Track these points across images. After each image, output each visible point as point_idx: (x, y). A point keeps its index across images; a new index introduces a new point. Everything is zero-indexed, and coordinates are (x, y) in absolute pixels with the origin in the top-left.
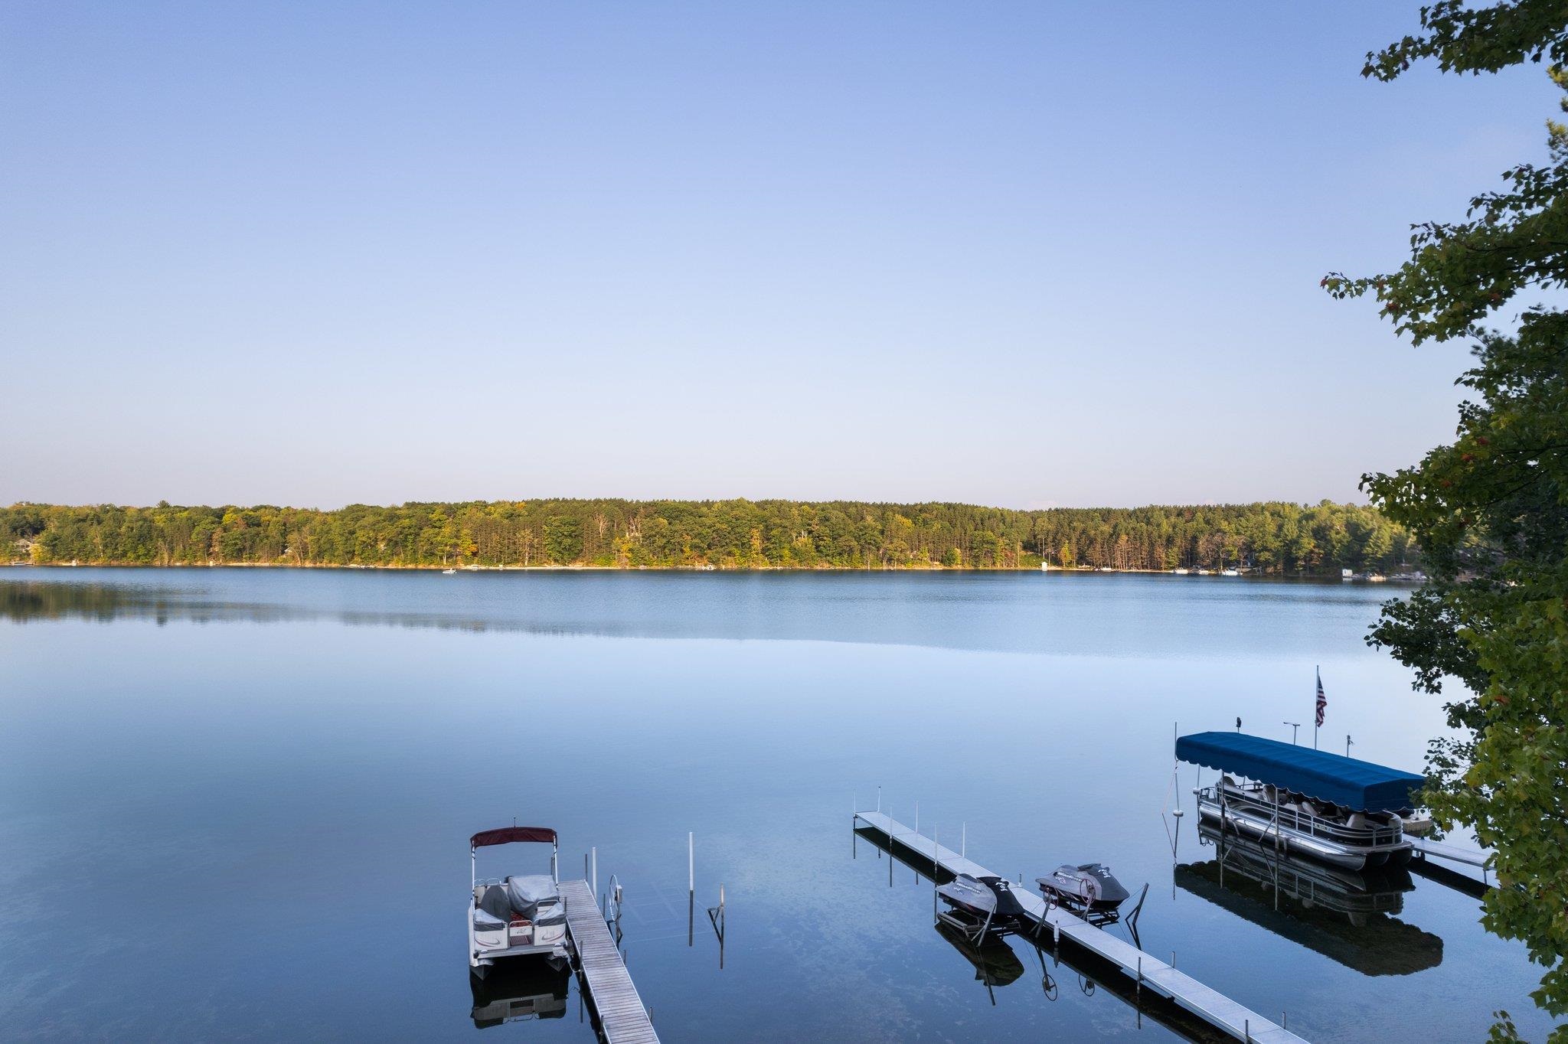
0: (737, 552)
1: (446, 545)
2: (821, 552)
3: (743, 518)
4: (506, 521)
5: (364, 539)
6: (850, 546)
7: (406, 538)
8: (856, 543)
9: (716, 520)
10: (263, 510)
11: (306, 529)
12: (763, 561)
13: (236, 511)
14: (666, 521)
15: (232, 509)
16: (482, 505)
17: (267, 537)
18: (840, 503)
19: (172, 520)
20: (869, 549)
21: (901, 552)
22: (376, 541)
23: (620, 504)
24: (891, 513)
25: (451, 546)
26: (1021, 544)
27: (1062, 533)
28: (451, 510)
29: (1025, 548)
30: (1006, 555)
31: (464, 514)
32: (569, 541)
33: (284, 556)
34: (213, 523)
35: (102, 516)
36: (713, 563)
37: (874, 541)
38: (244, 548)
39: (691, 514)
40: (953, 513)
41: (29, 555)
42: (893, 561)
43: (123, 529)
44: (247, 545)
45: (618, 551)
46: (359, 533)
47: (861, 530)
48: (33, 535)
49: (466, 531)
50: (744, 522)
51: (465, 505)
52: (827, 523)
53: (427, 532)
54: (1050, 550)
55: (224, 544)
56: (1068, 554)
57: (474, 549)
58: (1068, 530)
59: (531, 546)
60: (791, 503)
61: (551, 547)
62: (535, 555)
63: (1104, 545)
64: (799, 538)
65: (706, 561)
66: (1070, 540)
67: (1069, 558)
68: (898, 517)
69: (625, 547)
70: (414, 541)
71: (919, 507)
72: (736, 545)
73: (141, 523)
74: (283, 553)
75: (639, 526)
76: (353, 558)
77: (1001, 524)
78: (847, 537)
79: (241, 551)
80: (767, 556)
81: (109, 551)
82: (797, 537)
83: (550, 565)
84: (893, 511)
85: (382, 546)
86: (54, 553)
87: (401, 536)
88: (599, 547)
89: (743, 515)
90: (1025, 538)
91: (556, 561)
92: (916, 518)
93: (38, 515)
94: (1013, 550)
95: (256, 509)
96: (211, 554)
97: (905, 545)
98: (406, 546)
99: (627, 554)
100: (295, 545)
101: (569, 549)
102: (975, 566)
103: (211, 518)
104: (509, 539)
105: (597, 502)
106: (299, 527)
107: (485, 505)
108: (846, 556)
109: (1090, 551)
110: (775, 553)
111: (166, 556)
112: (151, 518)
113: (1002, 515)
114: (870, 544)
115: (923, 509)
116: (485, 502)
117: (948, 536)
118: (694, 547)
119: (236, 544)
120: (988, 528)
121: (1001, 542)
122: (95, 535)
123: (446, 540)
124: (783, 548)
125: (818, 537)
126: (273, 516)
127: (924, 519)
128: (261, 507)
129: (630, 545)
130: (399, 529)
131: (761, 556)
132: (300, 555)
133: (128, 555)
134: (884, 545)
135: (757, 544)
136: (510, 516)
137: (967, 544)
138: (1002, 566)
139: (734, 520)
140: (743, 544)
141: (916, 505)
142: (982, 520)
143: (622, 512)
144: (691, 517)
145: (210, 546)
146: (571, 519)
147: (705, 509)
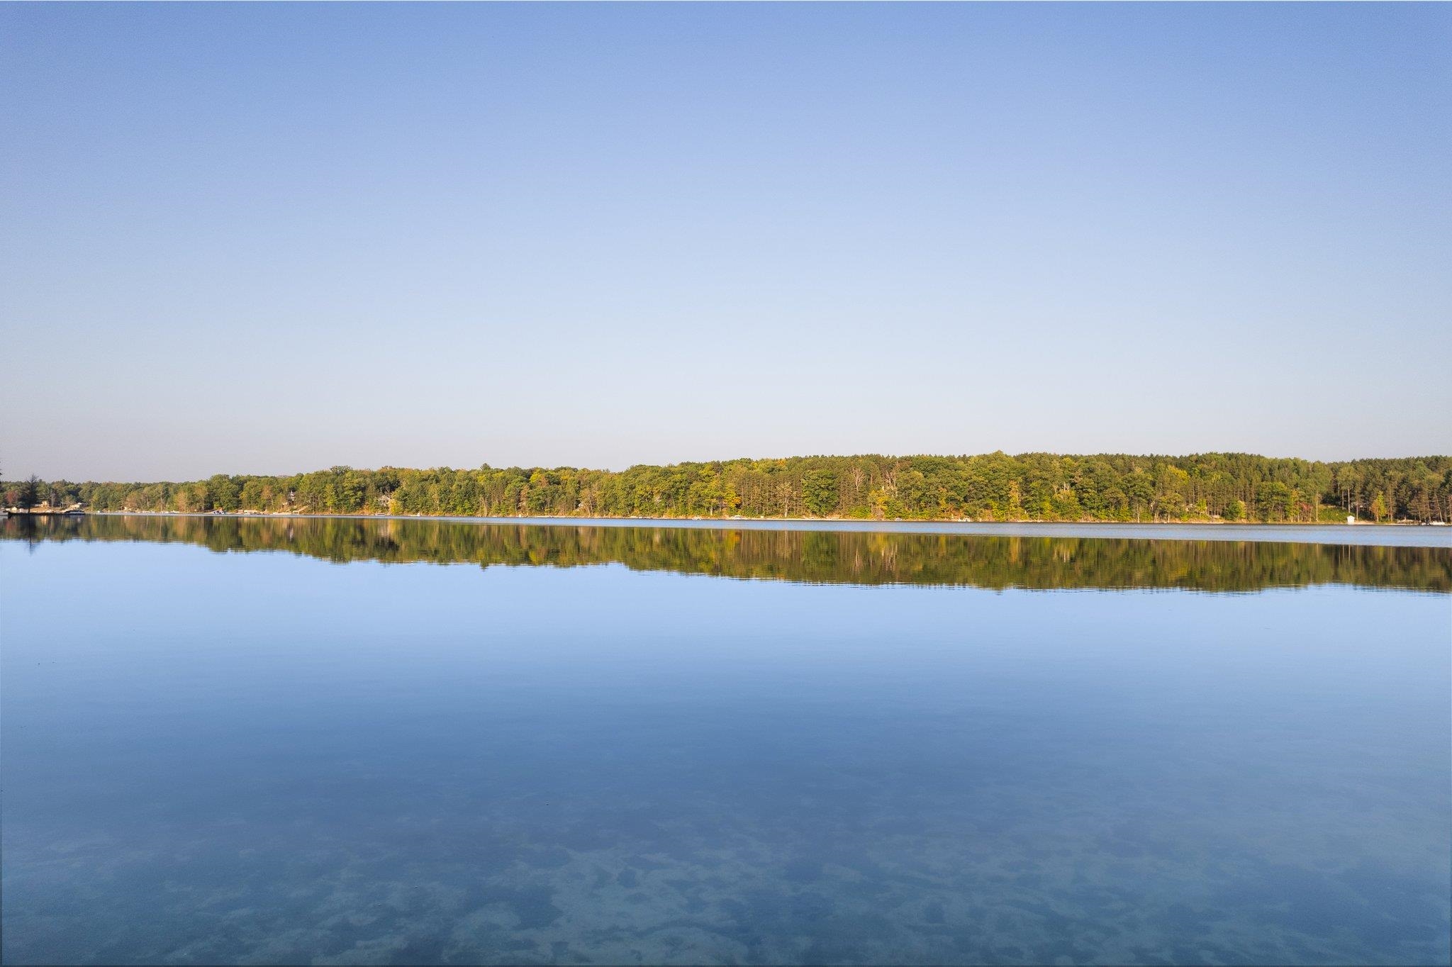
0: (994, 504)
1: (712, 498)
2: (1084, 504)
3: (1001, 471)
4: (767, 475)
5: (641, 493)
6: (1117, 498)
7: (677, 491)
8: (1124, 495)
9: (972, 473)
10: (563, 471)
11: (595, 486)
12: (1022, 514)
13: (542, 471)
14: (921, 474)
15: (538, 470)
16: (747, 462)
17: (565, 493)
18: (1106, 456)
19: (491, 479)
20: (1139, 501)
21: (1175, 504)
22: (652, 495)
23: (877, 459)
24: (1162, 464)
25: (717, 498)
26: (1319, 495)
27: (1374, 483)
28: (718, 467)
29: (1324, 502)
30: (1302, 508)
31: (730, 470)
32: (826, 493)
33: (578, 510)
34: (522, 481)
35: (440, 476)
36: (970, 516)
37: (1145, 492)
38: (546, 502)
39: (947, 467)
40: (1234, 464)
41: (388, 508)
42: (1166, 515)
43: (454, 487)
44: (548, 500)
45: (874, 504)
46: (638, 488)
47: (1129, 482)
48: (391, 492)
49: (730, 484)
50: (1002, 474)
51: (731, 463)
52: (1091, 475)
53: (697, 485)
54: (1358, 504)
55: (530, 499)
56: (1382, 507)
57: (738, 502)
58: (1382, 480)
59: (791, 499)
60: (1052, 456)
61: (809, 499)
62: (794, 508)
63: (1433, 495)
64: (1060, 490)
65: (962, 514)
66: (1385, 491)
67: (1384, 511)
68: (1172, 468)
69: (881, 500)
70: (685, 495)
71: (1195, 458)
72: (993, 497)
73: (467, 481)
74: (577, 507)
75: (895, 480)
76: (633, 510)
77: (1294, 475)
78: (1114, 489)
79: (543, 504)
80: (1026, 509)
81: (443, 505)
82: (1058, 489)
83: (808, 517)
84: (1165, 462)
85: (657, 499)
86: (405, 506)
87: (673, 490)
88: (856, 499)
89: (1001, 467)
90: (1325, 490)
91: (814, 513)
92: (1191, 469)
93: (396, 476)
94: (1309, 502)
95: (557, 470)
96: (519, 508)
97: (1179, 498)
98: (678, 499)
99: (883, 507)
100: (586, 499)
101: (825, 501)
102: (1263, 520)
103: (520, 477)
104: (770, 492)
105: (855, 458)
106: (589, 485)
107: (749, 461)
108: (1112, 509)
109: (1414, 502)
110: (1034, 505)
111: (485, 509)
112: (474, 478)
113: (1295, 464)
114: (1140, 496)
115: (1199, 460)
116: (750, 459)
117: (1230, 487)
118: (950, 500)
119: (539, 499)
120: (1277, 479)
121: (1295, 494)
122: (434, 490)
123: (712, 493)
124: (1044, 500)
125: (1082, 489)
126: (571, 475)
127: (1201, 471)
128: (562, 468)
129: (886, 498)
130: (672, 483)
131: (1020, 509)
132: (590, 508)
133: (458, 508)
134: (1156, 498)
135: (1016, 497)
136: (772, 471)
137: (1253, 497)
138: (1297, 520)
139: (991, 473)
140: (1001, 497)
141: (1191, 456)
142: (1270, 470)
143: (878, 466)
144: (946, 470)
145: (519, 501)
146: (829, 473)
147: (961, 463)
